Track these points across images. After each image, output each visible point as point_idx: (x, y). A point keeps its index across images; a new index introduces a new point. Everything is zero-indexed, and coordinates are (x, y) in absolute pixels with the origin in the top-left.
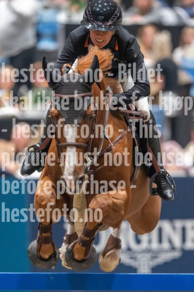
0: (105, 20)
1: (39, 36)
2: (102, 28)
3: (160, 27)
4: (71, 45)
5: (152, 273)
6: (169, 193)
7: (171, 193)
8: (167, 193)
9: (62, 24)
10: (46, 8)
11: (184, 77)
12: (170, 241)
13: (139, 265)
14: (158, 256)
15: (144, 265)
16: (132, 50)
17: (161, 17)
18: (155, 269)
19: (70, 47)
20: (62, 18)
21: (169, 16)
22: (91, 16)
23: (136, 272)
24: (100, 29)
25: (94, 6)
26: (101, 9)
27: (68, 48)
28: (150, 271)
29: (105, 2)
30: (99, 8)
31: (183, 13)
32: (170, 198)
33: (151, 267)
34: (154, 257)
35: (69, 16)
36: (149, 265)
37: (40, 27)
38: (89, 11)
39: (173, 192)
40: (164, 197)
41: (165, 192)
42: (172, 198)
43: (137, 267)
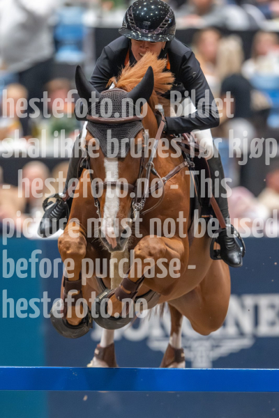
0: (153, 27)
1: (57, 44)
2: (147, 37)
3: (224, 31)
4: (106, 63)
5: (214, 367)
6: (236, 257)
7: (239, 256)
8: (233, 256)
9: (89, 28)
10: (68, 5)
11: (260, 100)
12: (238, 325)
13: (195, 357)
14: (221, 344)
15: (202, 357)
16: (189, 67)
17: (226, 18)
18: (216, 363)
19: (104, 66)
20: (90, 19)
21: (237, 17)
22: (134, 22)
23: (190, 367)
24: (145, 39)
25: (137, 9)
26: (147, 13)
27: (102, 67)
28: (210, 365)
29: (152, 4)
30: (145, 11)
31: (255, 13)
32: (237, 264)
33: (211, 360)
34: (216, 346)
35: (100, 17)
36: (208, 356)
37: (60, 31)
38: (130, 15)
39: (243, 255)
40: (230, 262)
41: (230, 255)
42: (240, 263)
43: (192, 360)
